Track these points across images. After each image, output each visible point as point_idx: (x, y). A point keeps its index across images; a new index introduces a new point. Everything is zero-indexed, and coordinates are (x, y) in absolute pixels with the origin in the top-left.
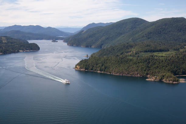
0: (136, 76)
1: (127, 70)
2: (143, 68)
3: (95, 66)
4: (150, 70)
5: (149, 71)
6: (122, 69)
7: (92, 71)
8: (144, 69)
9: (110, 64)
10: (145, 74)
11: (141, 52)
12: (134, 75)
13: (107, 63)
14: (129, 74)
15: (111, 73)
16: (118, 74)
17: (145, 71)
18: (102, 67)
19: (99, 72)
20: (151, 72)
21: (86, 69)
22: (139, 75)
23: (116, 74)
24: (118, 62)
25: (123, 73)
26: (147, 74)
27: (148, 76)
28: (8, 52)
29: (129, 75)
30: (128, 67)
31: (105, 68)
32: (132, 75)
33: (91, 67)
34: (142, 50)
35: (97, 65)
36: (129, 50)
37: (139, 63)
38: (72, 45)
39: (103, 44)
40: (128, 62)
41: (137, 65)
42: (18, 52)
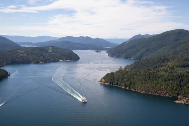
0: (164, 95)
1: (154, 87)
2: (174, 86)
3: (120, 80)
4: (182, 89)
5: (181, 91)
6: (149, 87)
7: (117, 86)
8: (175, 88)
9: (136, 80)
10: (175, 94)
11: (177, 66)
12: (162, 94)
13: (133, 78)
14: (156, 93)
15: (136, 90)
16: (143, 92)
17: (176, 90)
18: (127, 83)
19: (123, 87)
20: (183, 92)
21: (111, 84)
22: (167, 95)
23: (141, 92)
24: (145, 78)
25: (149, 92)
26: (178, 94)
27: (179, 97)
28: (48, 61)
29: (156, 94)
30: (156, 85)
31: (131, 84)
32: (159, 94)
33: (116, 82)
34: (179, 65)
35: (122, 79)
36: (165, 64)
37: (169, 80)
38: (113, 56)
39: (142, 56)
40: (156, 78)
41: (167, 83)
42: (58, 61)
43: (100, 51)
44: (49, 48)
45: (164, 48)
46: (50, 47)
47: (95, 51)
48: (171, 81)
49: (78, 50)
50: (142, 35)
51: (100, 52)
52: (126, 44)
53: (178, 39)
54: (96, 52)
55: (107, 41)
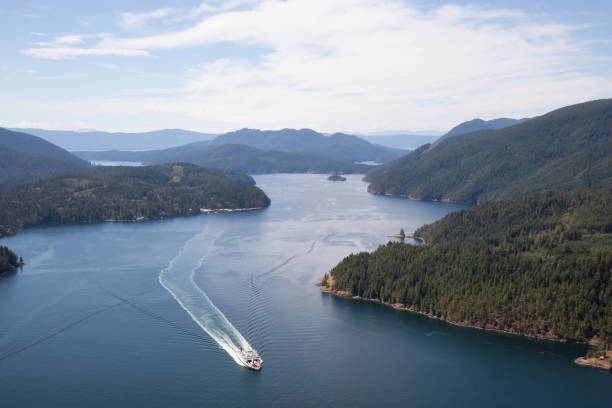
0: (540, 336)
1: (504, 307)
2: (573, 304)
3: (388, 281)
4: (602, 314)
5: (600, 320)
6: (485, 305)
7: (376, 300)
8: (578, 309)
9: (441, 280)
10: (578, 332)
11: (592, 229)
12: (533, 333)
13: (433, 273)
14: (510, 326)
15: (439, 316)
16: (466, 323)
17: (581, 317)
18: (410, 290)
19: (397, 306)
20: (606, 323)
21: (355, 293)
22: (551, 335)
23: (459, 324)
24: (474, 273)
25: (487, 322)
26: (589, 333)
27: (594, 342)
28: (163, 213)
29: (511, 331)
30: (510, 298)
31: (423, 294)
32: (522, 331)
33: (373, 286)
34: (599, 223)
35: (396, 277)
36: (550, 221)
37: (558, 280)
38: (382, 194)
39: (481, 191)
40: (513, 274)
41: (548, 290)
42: (197, 213)
43: (343, 176)
44: (172, 170)
45: (554, 162)
46: (178, 165)
47: (327, 176)
48: (563, 286)
49: (274, 173)
50: (486, 120)
51: (344, 179)
52: (428, 150)
53: (603, 134)
54: (330, 179)
55: (373, 142)
